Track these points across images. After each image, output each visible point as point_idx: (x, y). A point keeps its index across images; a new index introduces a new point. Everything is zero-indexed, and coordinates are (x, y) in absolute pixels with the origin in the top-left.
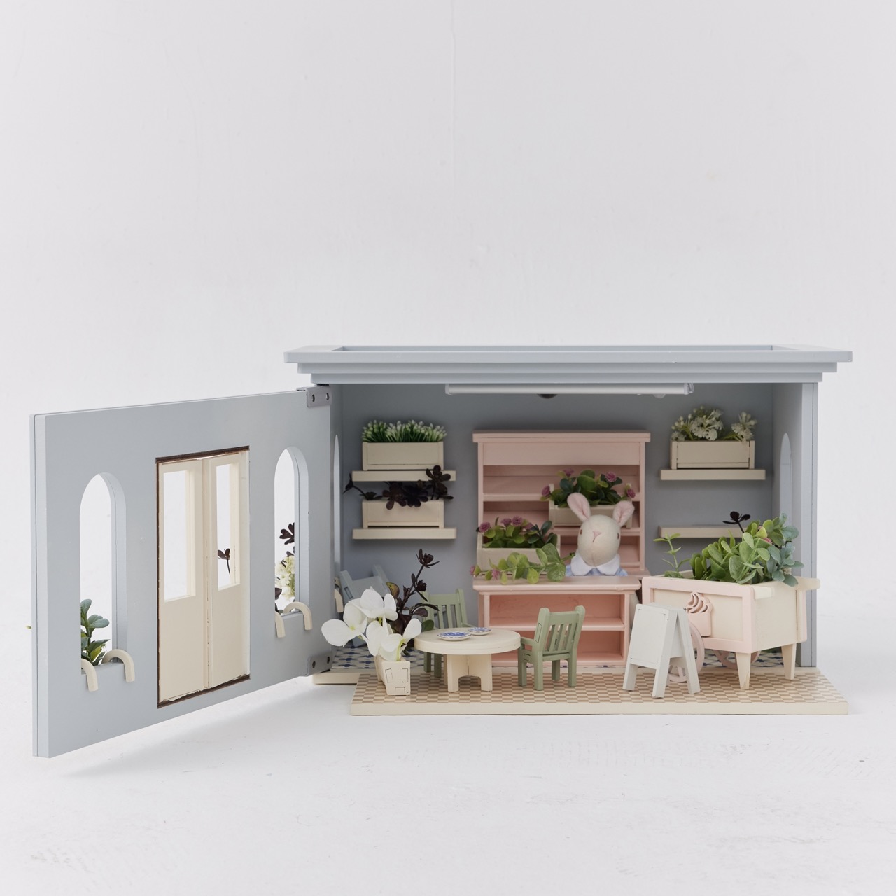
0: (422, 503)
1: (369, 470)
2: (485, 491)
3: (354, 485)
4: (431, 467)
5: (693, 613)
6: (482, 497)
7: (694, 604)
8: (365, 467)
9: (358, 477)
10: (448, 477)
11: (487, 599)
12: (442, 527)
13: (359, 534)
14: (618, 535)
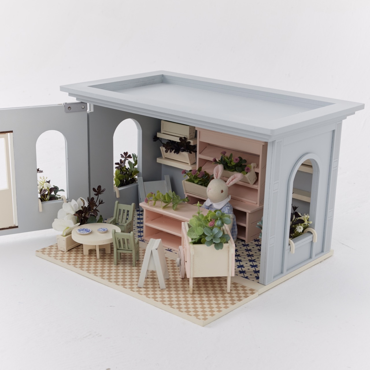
0: (180, 152)
1: (163, 133)
2: (200, 153)
4: (183, 136)
6: (198, 156)
8: (162, 132)
9: (159, 135)
10: (189, 142)
11: (144, 211)
12: (190, 164)
13: (159, 160)
14: (222, 191)
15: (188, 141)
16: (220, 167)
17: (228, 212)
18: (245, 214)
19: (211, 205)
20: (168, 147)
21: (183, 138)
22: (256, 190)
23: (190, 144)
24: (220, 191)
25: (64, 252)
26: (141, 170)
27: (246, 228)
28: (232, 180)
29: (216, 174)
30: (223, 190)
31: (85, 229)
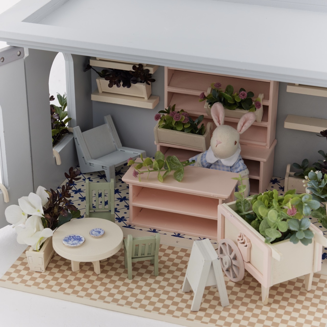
0: (132, 84)
1: (100, 60)
3: (92, 67)
5: (241, 243)
6: (167, 89)
7: (241, 238)
9: (93, 63)
10: (148, 71)
11: (131, 187)
12: (146, 98)
13: (94, 98)
14: (236, 143)
15: (145, 68)
16: (218, 106)
17: (243, 168)
18: (258, 163)
19: (217, 161)
20: (114, 81)
21: (137, 65)
22: (266, 128)
23: (150, 73)
24: (234, 143)
25: (42, 273)
26: (74, 116)
27: (260, 181)
28: (244, 124)
29: (217, 117)
30: (237, 141)
31: (72, 237)
